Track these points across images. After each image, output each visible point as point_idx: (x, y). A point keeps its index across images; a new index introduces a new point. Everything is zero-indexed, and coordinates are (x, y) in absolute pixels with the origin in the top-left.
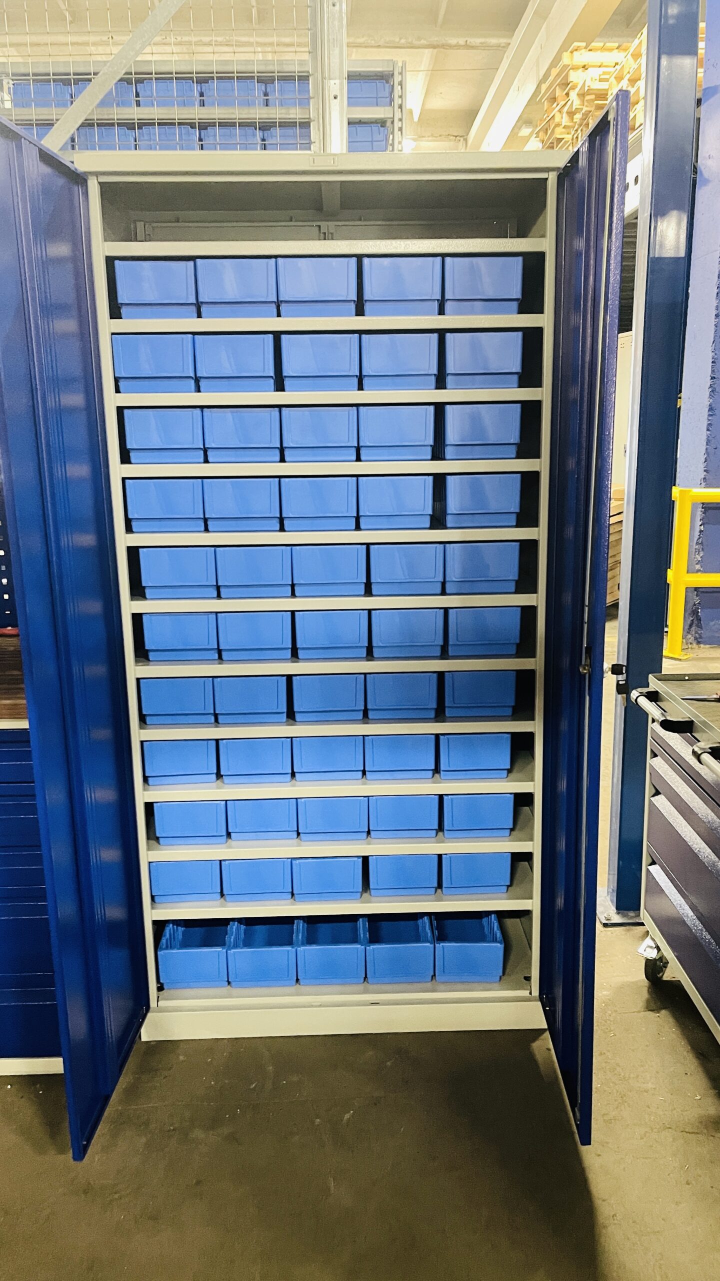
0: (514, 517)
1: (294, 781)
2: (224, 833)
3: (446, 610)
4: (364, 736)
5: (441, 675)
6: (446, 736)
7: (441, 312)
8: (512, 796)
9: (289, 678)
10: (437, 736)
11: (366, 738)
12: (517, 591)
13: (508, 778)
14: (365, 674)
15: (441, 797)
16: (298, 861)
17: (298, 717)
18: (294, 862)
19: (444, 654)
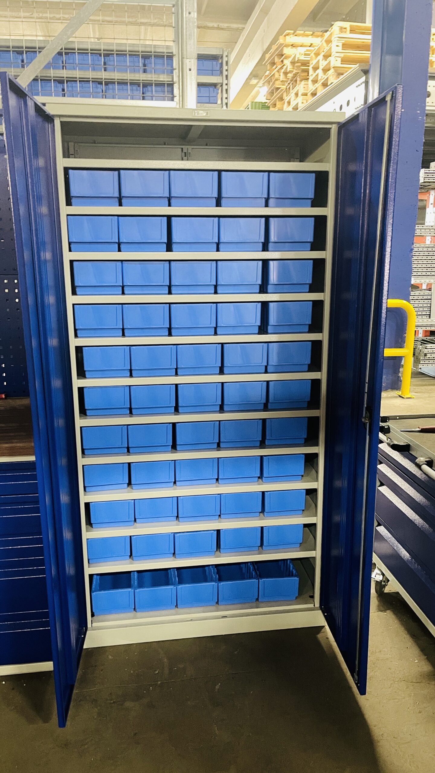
0: (307, 327)
1: (175, 486)
2: (134, 520)
3: (268, 382)
4: (218, 458)
5: (264, 421)
6: (267, 457)
7: (267, 205)
8: (305, 491)
9: (174, 425)
10: (262, 457)
11: (220, 459)
12: (309, 371)
13: (302, 480)
14: (220, 421)
15: (263, 493)
16: (178, 535)
17: (178, 448)
18: (176, 535)
19: (266, 408)
